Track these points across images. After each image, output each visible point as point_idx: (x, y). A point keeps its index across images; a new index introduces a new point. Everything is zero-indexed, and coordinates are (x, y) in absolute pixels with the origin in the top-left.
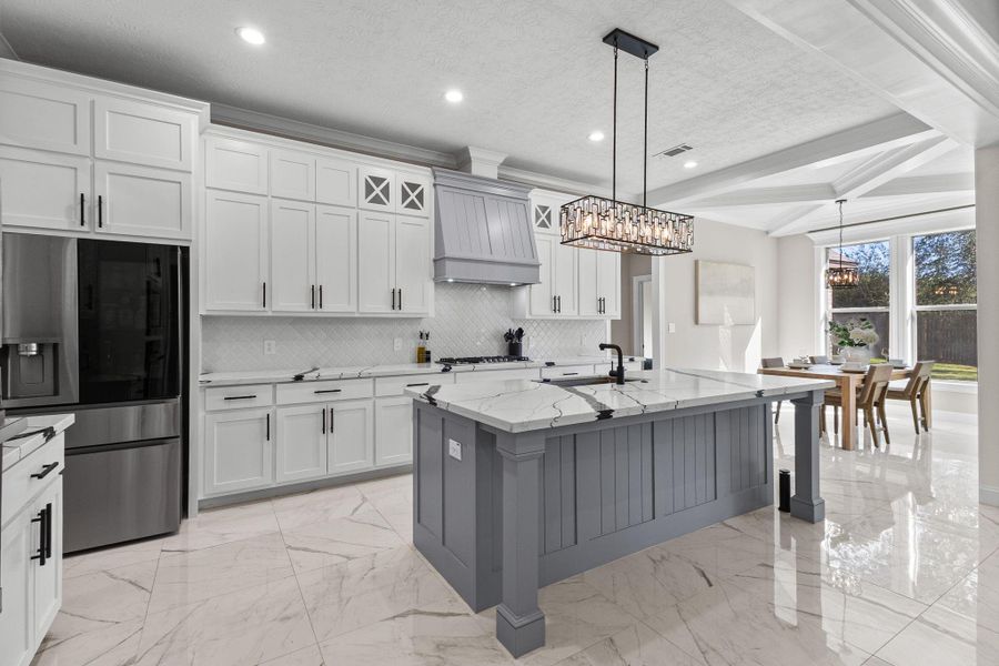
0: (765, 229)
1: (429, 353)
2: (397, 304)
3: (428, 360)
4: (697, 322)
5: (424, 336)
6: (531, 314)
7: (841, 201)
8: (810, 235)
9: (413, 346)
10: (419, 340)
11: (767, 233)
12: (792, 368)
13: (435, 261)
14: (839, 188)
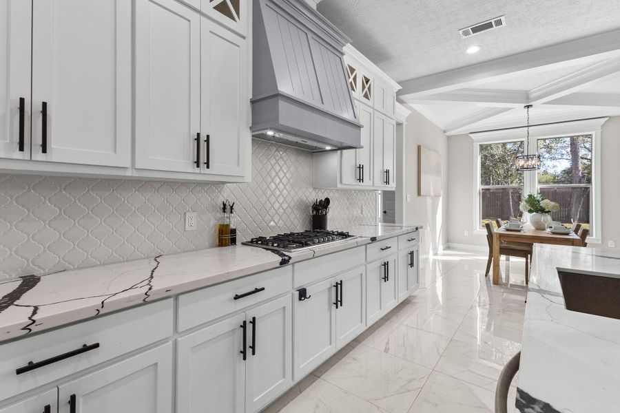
0: (444, 129)
1: (233, 231)
2: (203, 159)
3: (233, 241)
4: (419, 194)
5: (226, 208)
6: (341, 182)
7: (528, 107)
8: (471, 135)
9: (212, 224)
10: (220, 214)
11: (445, 132)
12: (507, 230)
13: (253, 102)
14: (532, 96)
